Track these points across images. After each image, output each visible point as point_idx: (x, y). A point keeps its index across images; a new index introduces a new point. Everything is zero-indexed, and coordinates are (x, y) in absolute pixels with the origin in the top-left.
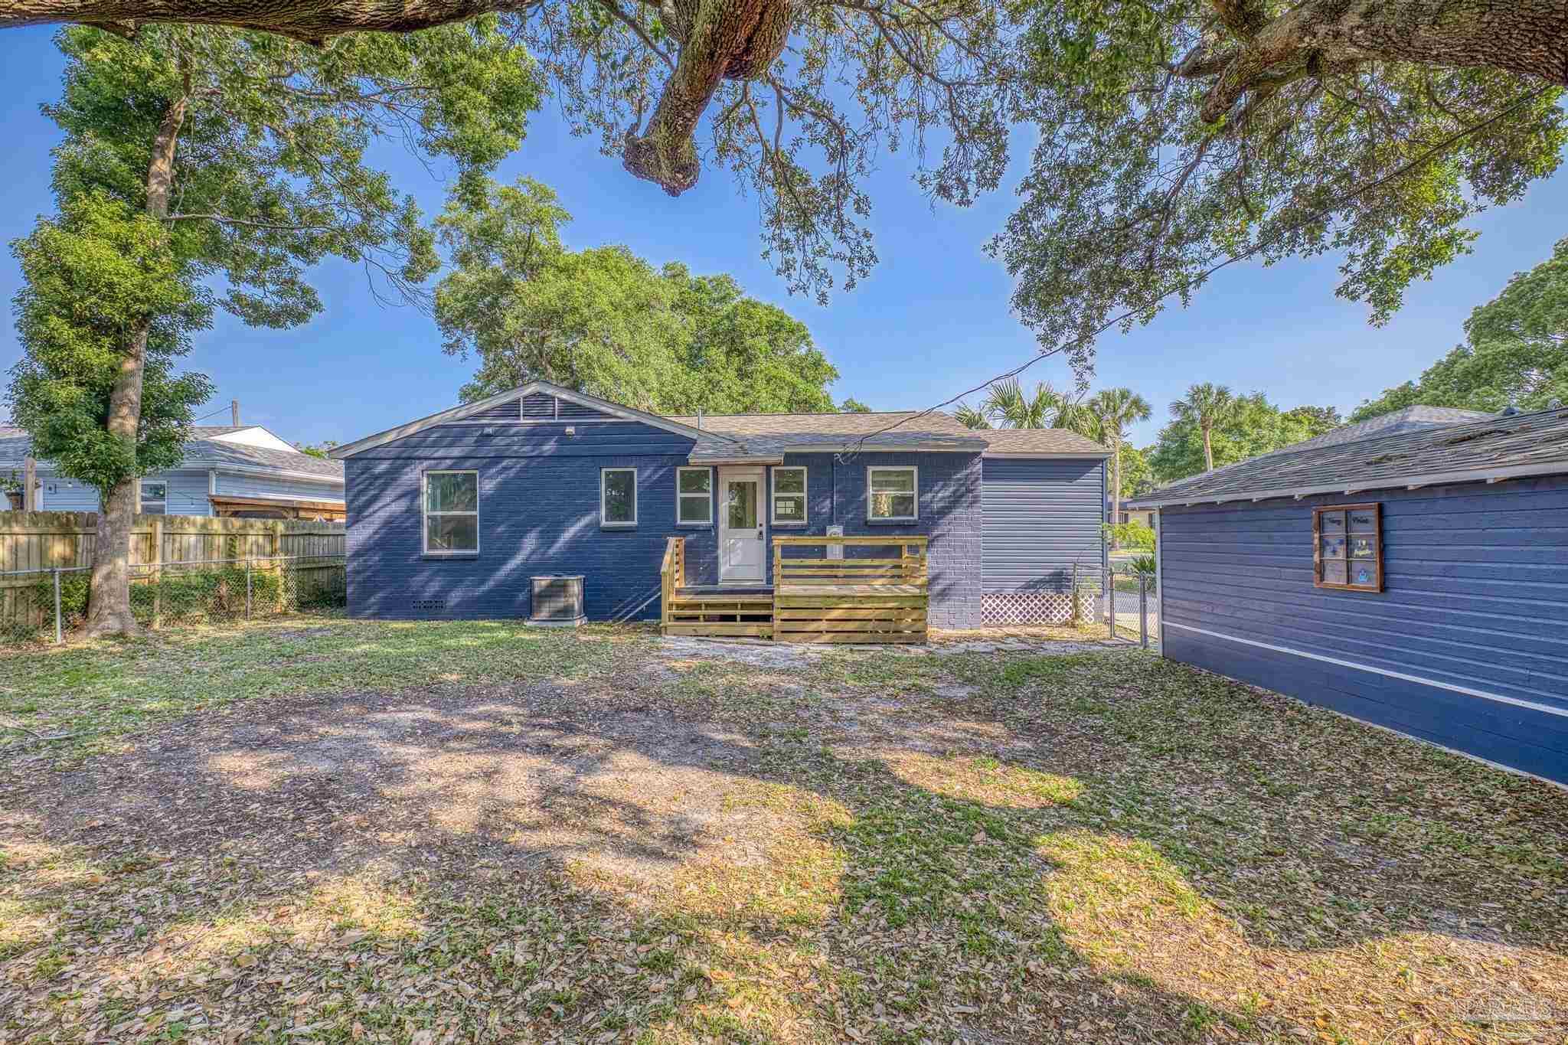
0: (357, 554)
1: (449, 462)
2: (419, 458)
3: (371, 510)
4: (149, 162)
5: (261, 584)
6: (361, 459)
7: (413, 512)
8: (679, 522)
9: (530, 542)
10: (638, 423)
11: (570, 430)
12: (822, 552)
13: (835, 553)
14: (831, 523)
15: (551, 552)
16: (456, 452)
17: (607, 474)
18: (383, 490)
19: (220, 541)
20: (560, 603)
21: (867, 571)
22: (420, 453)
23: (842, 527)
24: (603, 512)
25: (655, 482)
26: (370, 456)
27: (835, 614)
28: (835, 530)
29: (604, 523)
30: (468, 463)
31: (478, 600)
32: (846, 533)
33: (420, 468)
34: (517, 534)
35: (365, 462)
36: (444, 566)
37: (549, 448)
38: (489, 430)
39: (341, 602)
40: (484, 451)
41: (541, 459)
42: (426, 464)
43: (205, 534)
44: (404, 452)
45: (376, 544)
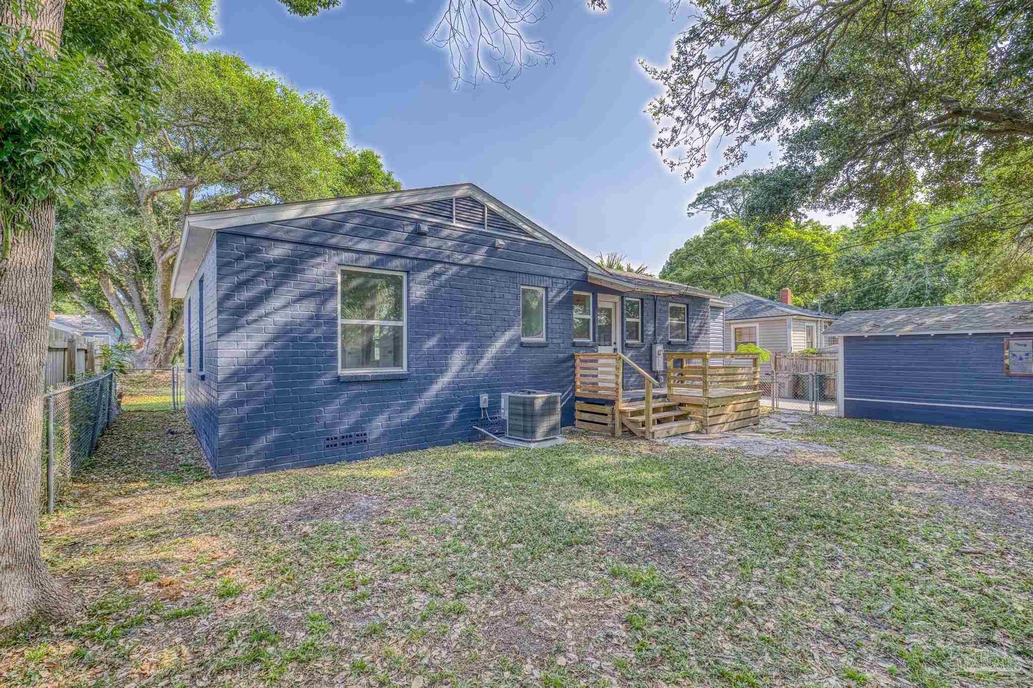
0: (234, 378)
2: (336, 248)
3: (261, 311)
6: (246, 236)
7: (322, 322)
8: (574, 340)
9: (458, 359)
10: (550, 246)
11: (500, 242)
15: (479, 367)
16: (383, 247)
17: (523, 291)
18: (277, 286)
22: (335, 241)
24: (521, 328)
26: (258, 233)
29: (522, 339)
30: (397, 263)
31: (405, 427)
33: (336, 259)
34: (447, 347)
35: (250, 240)
36: (364, 389)
37: (479, 257)
38: (422, 228)
40: (413, 252)
41: (470, 269)
42: (345, 256)
44: (310, 236)
45: (269, 361)
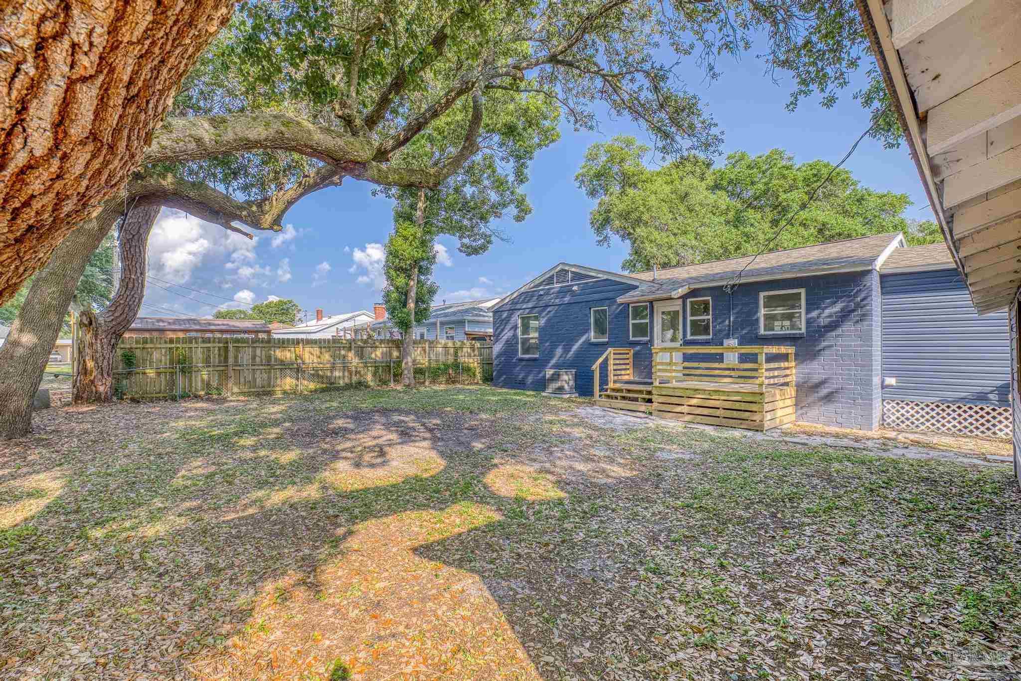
0: (497, 357)
1: (527, 311)
2: (517, 309)
3: (502, 335)
4: (416, 204)
5: (467, 370)
6: (498, 311)
7: (515, 336)
8: (631, 338)
9: (559, 351)
10: (607, 280)
11: (575, 288)
12: (720, 358)
13: (731, 359)
14: (728, 337)
15: (569, 356)
16: (530, 305)
17: (595, 312)
18: (505, 326)
19: (452, 351)
20: (559, 384)
21: (717, 372)
22: (518, 306)
23: (736, 341)
24: (592, 334)
25: (619, 314)
26: (501, 310)
27: (694, 402)
28: (733, 342)
29: (593, 340)
30: (535, 311)
32: (740, 344)
33: (518, 314)
34: (553, 347)
35: (499, 313)
36: (526, 363)
37: (567, 299)
38: (542, 293)
39: (492, 380)
40: (540, 304)
41: (564, 305)
42: (519, 312)
43: (445, 347)
44: (512, 307)
45: (503, 352)
